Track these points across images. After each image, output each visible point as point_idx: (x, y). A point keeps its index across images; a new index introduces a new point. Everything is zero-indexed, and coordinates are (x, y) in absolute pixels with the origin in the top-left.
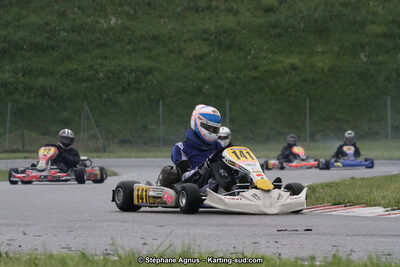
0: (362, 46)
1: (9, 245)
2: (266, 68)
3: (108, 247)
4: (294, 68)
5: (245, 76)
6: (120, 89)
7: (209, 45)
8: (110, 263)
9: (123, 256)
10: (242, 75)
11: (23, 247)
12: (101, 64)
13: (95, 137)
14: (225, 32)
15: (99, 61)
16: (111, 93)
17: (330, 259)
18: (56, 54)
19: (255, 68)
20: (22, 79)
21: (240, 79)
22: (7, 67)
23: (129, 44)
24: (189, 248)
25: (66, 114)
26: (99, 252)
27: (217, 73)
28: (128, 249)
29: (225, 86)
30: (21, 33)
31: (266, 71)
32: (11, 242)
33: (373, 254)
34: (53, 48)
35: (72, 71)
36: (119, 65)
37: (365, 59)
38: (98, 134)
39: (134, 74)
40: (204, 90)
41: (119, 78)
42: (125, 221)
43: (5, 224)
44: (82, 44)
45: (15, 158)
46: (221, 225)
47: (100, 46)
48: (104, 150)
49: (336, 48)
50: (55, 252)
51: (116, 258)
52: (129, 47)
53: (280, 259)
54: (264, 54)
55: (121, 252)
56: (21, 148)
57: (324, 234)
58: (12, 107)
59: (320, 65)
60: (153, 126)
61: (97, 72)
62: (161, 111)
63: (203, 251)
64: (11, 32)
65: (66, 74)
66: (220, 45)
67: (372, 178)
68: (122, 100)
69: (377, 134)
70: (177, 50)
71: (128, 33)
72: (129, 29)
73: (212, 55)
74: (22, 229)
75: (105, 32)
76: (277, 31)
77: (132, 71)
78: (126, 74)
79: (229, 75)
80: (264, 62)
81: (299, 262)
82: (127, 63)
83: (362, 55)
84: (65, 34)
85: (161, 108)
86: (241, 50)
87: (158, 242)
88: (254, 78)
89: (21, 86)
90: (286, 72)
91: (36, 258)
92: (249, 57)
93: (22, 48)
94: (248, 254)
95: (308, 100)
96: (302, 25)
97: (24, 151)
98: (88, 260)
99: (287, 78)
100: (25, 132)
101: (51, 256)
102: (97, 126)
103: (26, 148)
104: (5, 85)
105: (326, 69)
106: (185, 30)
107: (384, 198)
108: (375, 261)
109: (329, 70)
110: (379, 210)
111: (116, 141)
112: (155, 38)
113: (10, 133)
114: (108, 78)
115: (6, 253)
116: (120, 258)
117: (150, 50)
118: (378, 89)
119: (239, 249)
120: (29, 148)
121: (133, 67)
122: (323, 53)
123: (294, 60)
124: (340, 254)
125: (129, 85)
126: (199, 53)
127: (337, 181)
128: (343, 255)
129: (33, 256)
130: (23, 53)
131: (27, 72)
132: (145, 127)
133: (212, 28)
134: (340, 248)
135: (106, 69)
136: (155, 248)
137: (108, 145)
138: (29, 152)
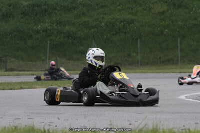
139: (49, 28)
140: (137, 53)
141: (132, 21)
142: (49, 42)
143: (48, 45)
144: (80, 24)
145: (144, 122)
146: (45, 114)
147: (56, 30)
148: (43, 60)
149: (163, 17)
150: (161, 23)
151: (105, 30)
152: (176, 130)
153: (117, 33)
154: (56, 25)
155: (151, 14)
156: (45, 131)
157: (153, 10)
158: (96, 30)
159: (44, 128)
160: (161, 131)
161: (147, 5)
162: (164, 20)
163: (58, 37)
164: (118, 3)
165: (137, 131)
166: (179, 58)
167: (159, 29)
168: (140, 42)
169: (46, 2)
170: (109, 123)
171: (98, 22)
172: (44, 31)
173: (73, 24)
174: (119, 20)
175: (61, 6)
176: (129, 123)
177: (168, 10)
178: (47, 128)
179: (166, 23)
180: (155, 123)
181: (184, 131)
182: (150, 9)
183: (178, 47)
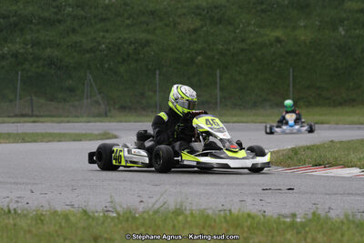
0: (342, 21)
1: (17, 202)
2: (253, 40)
3: (107, 205)
4: (278, 40)
5: (234, 48)
6: (120, 60)
7: (201, 20)
8: (109, 220)
9: (121, 213)
10: (232, 47)
11: (30, 205)
12: (104, 37)
13: (97, 102)
14: (216, 7)
15: (101, 34)
16: (112, 63)
17: (310, 216)
18: (62, 28)
19: (243, 41)
20: (31, 50)
21: (229, 50)
22: (18, 40)
23: (128, 19)
24: (182, 206)
25: (71, 82)
26: (99, 209)
27: (209, 45)
28: (125, 207)
29: (216, 57)
30: (31, 8)
31: (253, 44)
32: (19, 200)
33: (350, 212)
34: (59, 21)
35: (76, 43)
36: (120, 38)
37: (343, 33)
38: (100, 101)
39: (133, 46)
40: (197, 61)
41: (119, 50)
42: (124, 181)
43: (14, 183)
44: (85, 18)
45: (25, 122)
46: (211, 184)
47: (103, 20)
48: (106, 115)
49: (317, 23)
50: (59, 210)
51: (114, 215)
52: (128, 22)
53: (264, 216)
54: (252, 28)
55: (119, 209)
56: (30, 112)
57: (305, 193)
58: (22, 76)
59: (303, 38)
60: (151, 94)
61: (99, 44)
62: (157, 80)
63: (194, 208)
64: (21, 7)
65: (71, 46)
66: (212, 19)
67: (349, 142)
68: (122, 69)
69: (354, 100)
70: (172, 24)
71: (128, 8)
72: (128, 5)
73: (205, 29)
74: (29, 187)
75: (107, 7)
76: (264, 7)
77: (131, 43)
78: (126, 46)
79: (221, 47)
80: (252, 35)
81: (282, 219)
82: (126, 36)
83: (341, 29)
84: (71, 9)
85: (157, 76)
86: (231, 24)
87: (153, 200)
88: (242, 50)
89: (31, 57)
90: (271, 45)
91: (42, 215)
92: (237, 31)
93: (31, 22)
94: (235, 211)
95: (291, 70)
96: (286, 2)
97: (32, 116)
98: (89, 216)
99: (272, 50)
100: (34, 98)
101: (55, 213)
102: (100, 93)
103: (35, 113)
104: (15, 55)
105: (308, 42)
106: (180, 6)
107: (360, 159)
108: (351, 218)
109: (310, 43)
110: (356, 171)
111: (117, 107)
112: (152, 13)
113: (21, 99)
114: (110, 49)
115: (15, 209)
116: (118, 214)
117: (148, 25)
118: (355, 60)
119: (227, 206)
120: (38, 113)
121: (133, 39)
122: (305, 27)
123: (278, 33)
124: (319, 212)
125: (128, 56)
126: (192, 27)
127: (318, 143)
128: (322, 213)
129: (39, 213)
130: (32, 26)
131: (36, 43)
132: (142, 94)
133: (204, 4)
134: (318, 206)
135: (108, 41)
136: (150, 205)
137: (110, 111)
138: (37, 116)
139: (21, 51)
140: (155, 92)
141: (148, 43)
142: (20, 73)
143: (19, 78)
144: (68, 46)
145: (162, 198)
146: (11, 183)
147: (31, 54)
148: (11, 101)
149: (193, 37)
150: (191, 47)
151: (106, 56)
152: (210, 212)
153: (124, 60)
154: (32, 47)
155: (176, 32)
156: (9, 211)
157: (179, 27)
158: (92, 55)
159: (8, 206)
160: (188, 212)
161: (171, 19)
162: (196, 42)
163: (35, 65)
164: (126, 15)
165: (151, 213)
166: (218, 100)
167: (188, 55)
168: (160, 75)
169: (16, 12)
170: (109, 200)
171: (95, 44)
172: (12, 56)
173: (58, 45)
174: (128, 42)
175: (40, 18)
176: (140, 199)
177: (202, 27)
178: (13, 206)
179: (200, 46)
180: (179, 200)
181: (222, 213)
182: (175, 25)
183: (216, 83)
